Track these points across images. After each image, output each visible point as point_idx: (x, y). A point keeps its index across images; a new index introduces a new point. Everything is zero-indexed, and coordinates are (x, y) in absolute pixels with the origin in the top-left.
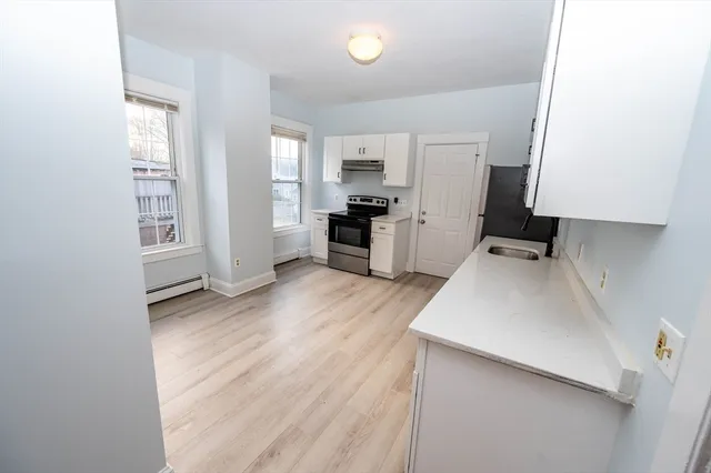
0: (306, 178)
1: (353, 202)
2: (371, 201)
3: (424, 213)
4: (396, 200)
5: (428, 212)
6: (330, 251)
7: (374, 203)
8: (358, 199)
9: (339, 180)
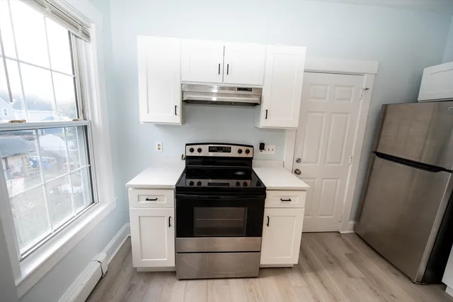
0: (97, 116)
1: (196, 154)
2: (229, 150)
3: (298, 161)
4: (262, 147)
5: (303, 160)
6: (179, 252)
7: (234, 153)
8: (205, 149)
9: (177, 120)
